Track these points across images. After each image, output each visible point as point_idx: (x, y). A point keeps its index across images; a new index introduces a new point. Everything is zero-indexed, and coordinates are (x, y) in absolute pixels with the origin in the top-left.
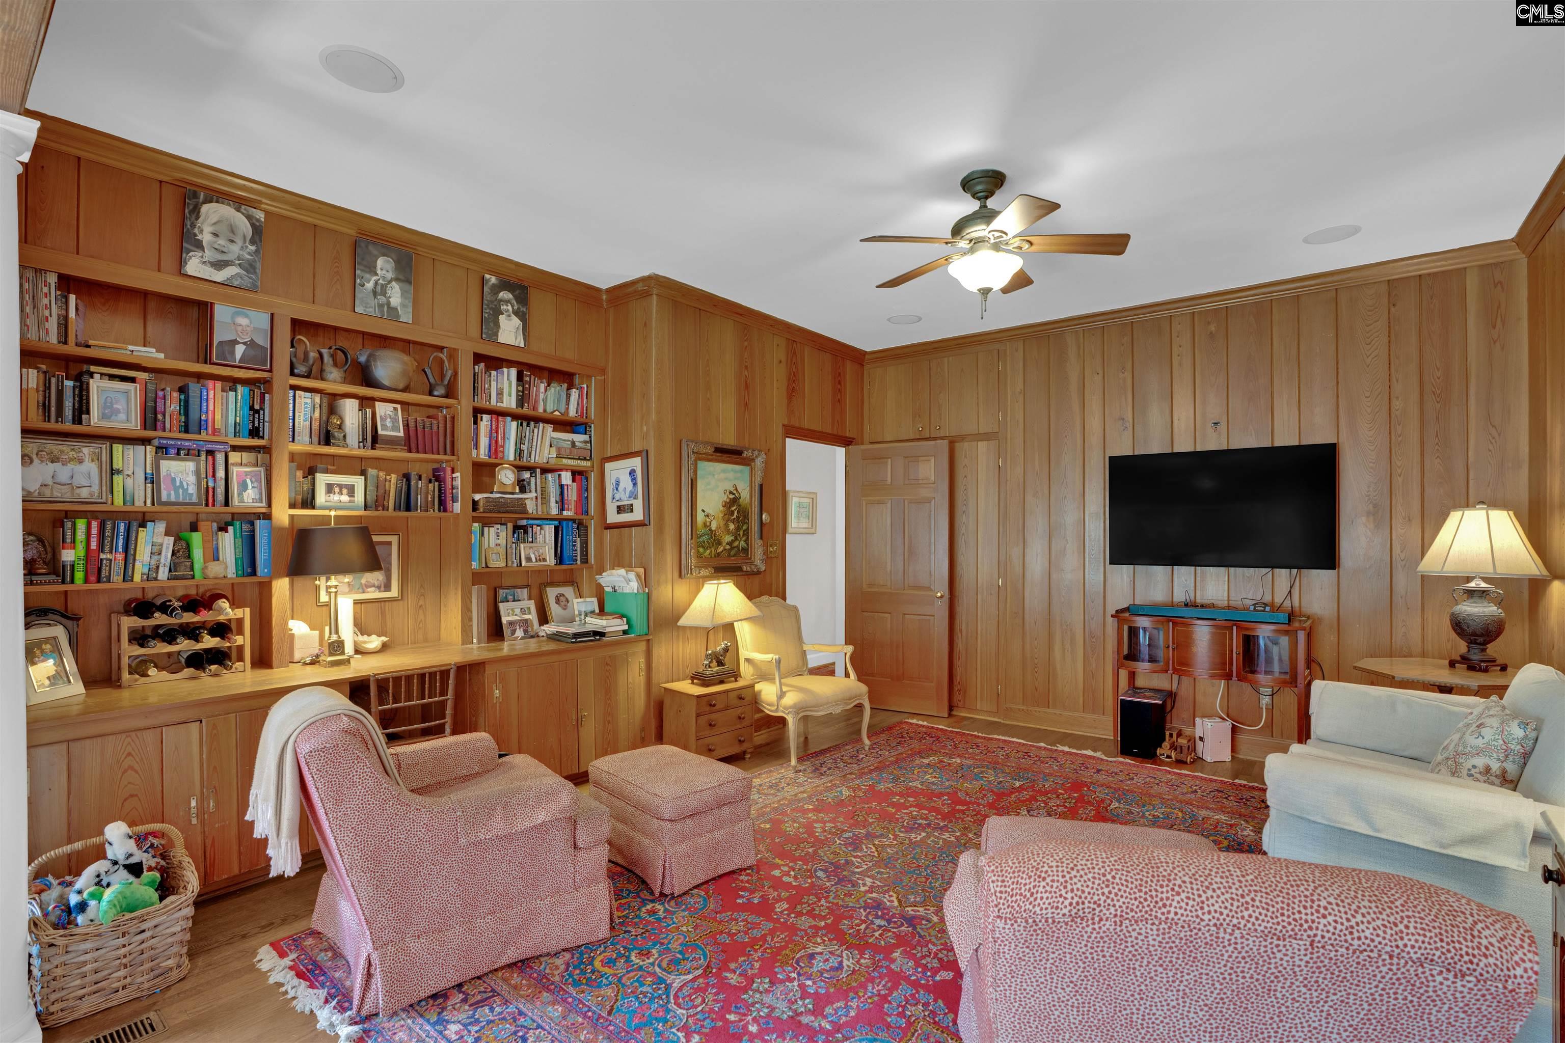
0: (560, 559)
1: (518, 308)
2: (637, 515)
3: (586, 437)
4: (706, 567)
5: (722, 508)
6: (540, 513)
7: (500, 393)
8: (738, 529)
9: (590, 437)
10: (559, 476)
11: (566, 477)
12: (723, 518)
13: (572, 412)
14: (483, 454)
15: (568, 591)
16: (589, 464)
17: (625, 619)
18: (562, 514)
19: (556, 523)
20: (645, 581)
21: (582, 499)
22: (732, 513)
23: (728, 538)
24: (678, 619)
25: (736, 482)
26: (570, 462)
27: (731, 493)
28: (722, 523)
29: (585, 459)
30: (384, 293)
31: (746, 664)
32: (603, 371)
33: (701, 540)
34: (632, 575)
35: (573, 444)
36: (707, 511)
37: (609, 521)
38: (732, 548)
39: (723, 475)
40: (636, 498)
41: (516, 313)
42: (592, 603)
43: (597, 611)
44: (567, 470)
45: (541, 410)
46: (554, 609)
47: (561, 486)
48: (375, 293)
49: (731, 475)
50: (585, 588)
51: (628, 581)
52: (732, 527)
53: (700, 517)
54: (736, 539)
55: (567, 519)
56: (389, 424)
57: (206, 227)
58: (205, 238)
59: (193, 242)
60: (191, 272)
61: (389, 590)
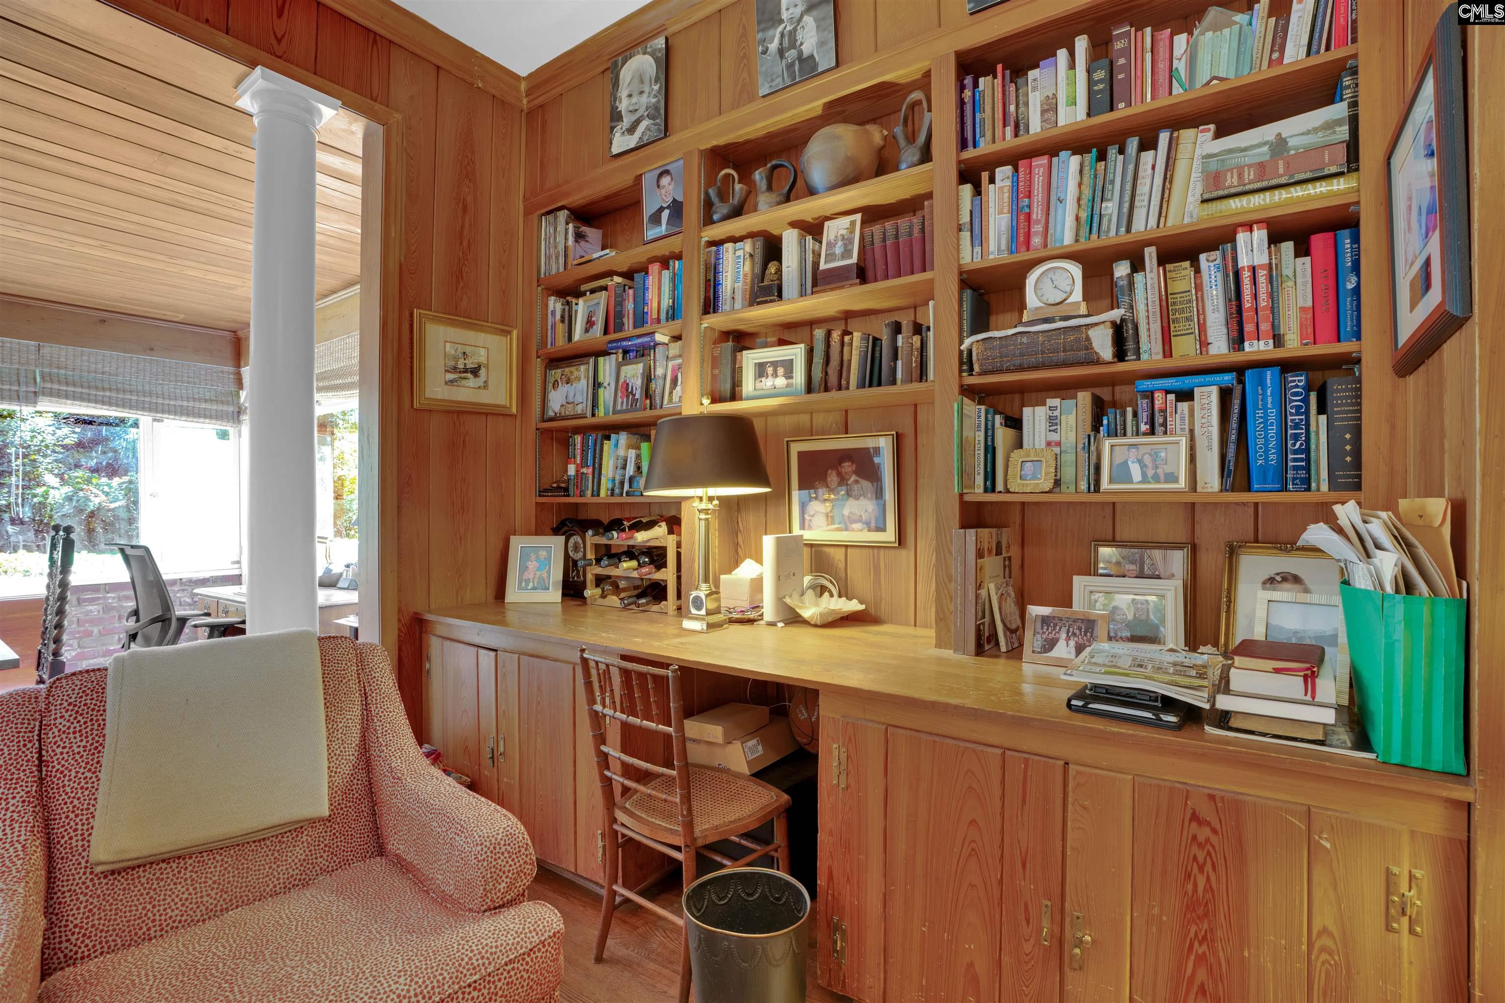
30: (793, 44)
48: (782, 52)
56: (838, 250)
57: (623, 93)
58: (623, 105)
59: (616, 117)
60: (615, 150)
61: (883, 529)
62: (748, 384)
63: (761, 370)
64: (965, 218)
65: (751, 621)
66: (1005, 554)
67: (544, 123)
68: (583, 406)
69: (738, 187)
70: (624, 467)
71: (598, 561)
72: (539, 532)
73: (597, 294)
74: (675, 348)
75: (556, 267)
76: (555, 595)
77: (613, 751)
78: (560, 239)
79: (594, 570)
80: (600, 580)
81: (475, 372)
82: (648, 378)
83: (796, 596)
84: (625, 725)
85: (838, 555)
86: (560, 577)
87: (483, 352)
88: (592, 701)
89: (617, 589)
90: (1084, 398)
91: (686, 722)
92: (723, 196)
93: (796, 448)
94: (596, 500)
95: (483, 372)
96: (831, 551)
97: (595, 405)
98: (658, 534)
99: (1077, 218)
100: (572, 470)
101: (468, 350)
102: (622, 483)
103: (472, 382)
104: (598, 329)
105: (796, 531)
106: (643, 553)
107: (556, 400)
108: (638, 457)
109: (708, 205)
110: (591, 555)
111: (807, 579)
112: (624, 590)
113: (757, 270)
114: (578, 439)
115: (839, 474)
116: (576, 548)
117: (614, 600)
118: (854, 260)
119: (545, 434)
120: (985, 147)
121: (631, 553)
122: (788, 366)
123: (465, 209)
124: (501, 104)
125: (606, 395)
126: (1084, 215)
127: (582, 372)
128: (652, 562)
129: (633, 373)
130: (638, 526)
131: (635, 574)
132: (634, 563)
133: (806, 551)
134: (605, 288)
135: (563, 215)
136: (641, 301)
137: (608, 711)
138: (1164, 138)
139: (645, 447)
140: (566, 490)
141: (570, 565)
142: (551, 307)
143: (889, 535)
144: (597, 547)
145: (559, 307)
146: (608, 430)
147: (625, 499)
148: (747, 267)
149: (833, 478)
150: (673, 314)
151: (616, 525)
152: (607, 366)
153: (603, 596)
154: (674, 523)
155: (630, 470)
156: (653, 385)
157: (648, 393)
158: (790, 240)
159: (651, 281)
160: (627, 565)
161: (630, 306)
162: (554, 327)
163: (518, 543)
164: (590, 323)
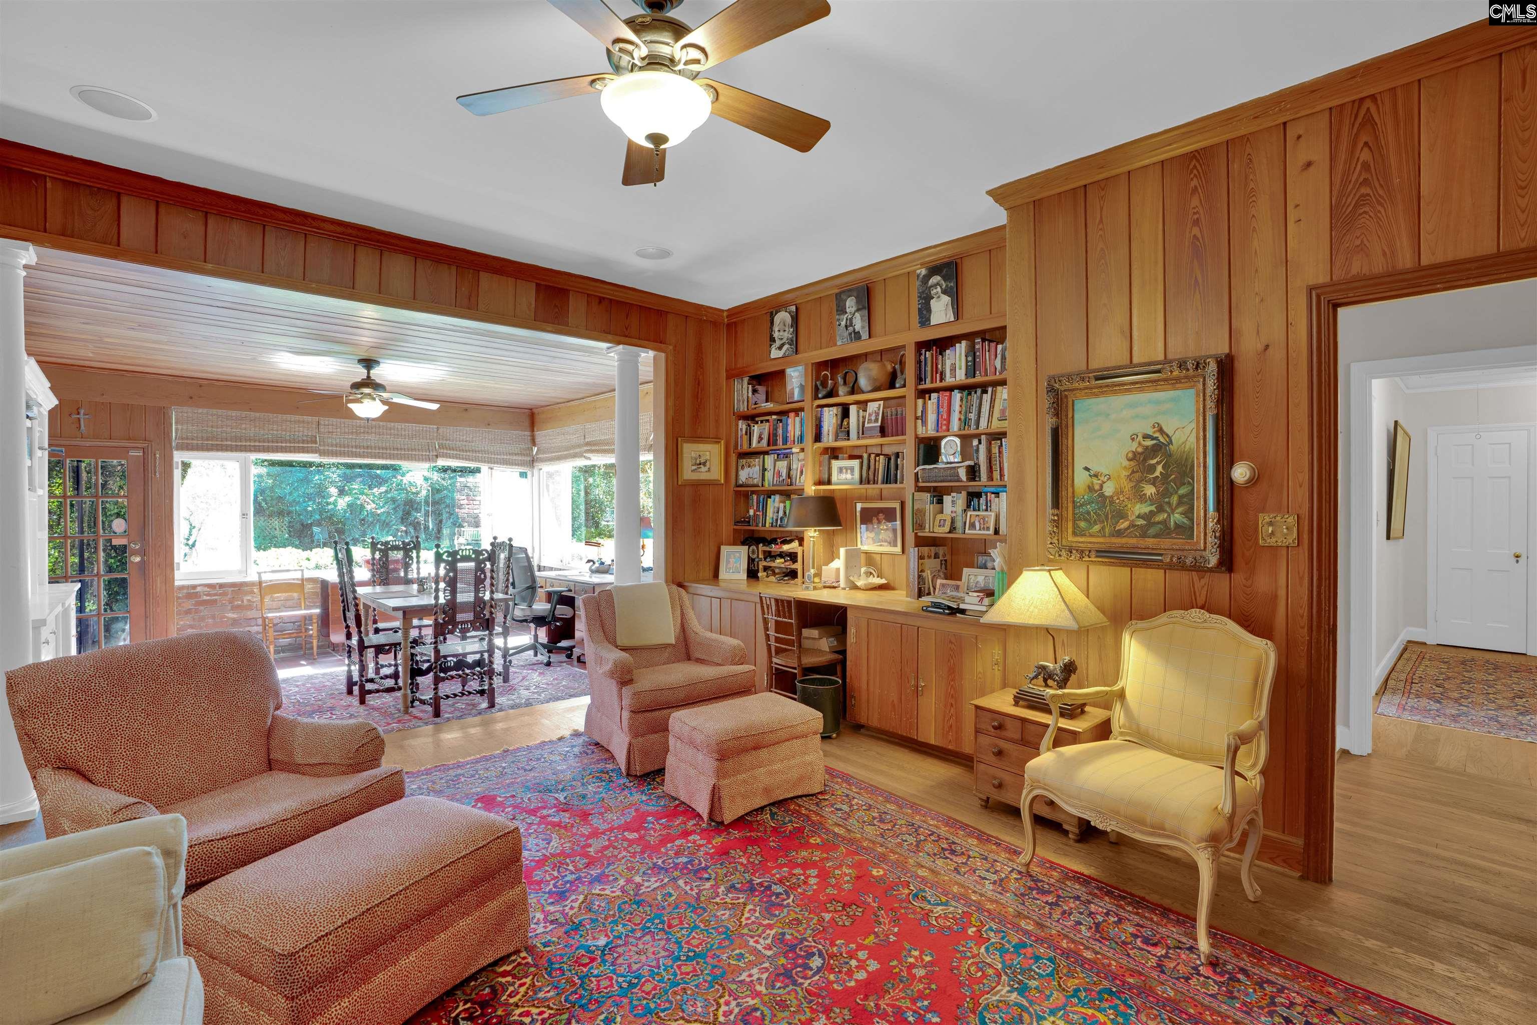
1: (947, 286)
5: (1126, 463)
7: (953, 369)
8: (1165, 494)
12: (1130, 477)
14: (930, 430)
22: (1151, 469)
23: (1142, 508)
25: (1162, 420)
27: (1148, 436)
28: (1128, 485)
30: (851, 325)
33: (1081, 509)
36: (1095, 468)
38: (1150, 524)
39: (1129, 411)
41: (944, 292)
48: (846, 327)
49: (1147, 409)
52: (1151, 490)
53: (1081, 479)
54: (1161, 509)
56: (873, 418)
57: (776, 328)
58: (776, 335)
59: (773, 340)
60: (772, 356)
61: (896, 546)
62: (835, 478)
63: (841, 470)
64: (919, 414)
65: (834, 587)
66: (941, 558)
67: (736, 332)
68: (757, 480)
69: (830, 382)
70: (778, 512)
71: (765, 559)
72: (734, 544)
73: (764, 423)
74: (802, 455)
75: (743, 408)
76: (744, 576)
77: (772, 633)
78: (745, 392)
79: (763, 564)
80: (766, 569)
81: (704, 464)
82: (789, 469)
83: (856, 576)
84: (776, 621)
85: (878, 557)
86: (746, 567)
87: (708, 453)
88: (763, 613)
89: (774, 574)
90: (964, 494)
91: (803, 630)
92: (824, 385)
93: (859, 506)
94: (763, 528)
95: (708, 464)
96: (874, 555)
97: (763, 479)
98: (793, 546)
99: (960, 419)
100: (751, 512)
101: (701, 453)
102: (777, 520)
103: (703, 469)
104: (764, 442)
105: (859, 546)
106: (787, 555)
107: (743, 476)
108: (785, 507)
109: (817, 390)
110: (761, 556)
111: (863, 570)
112: (778, 574)
113: (839, 422)
114: (755, 497)
115: (878, 519)
116: (753, 552)
117: (772, 579)
118: (879, 424)
119: (737, 493)
120: (928, 385)
121: (781, 555)
122: (852, 469)
123: (699, 384)
124: (715, 324)
125: (769, 475)
126: (963, 418)
127: (757, 461)
128: (791, 560)
129: (782, 465)
130: (785, 542)
131: (783, 566)
132: (782, 560)
133: (863, 556)
134: (768, 421)
135: (746, 380)
136: (785, 430)
137: (770, 617)
138: (990, 389)
139: (788, 503)
140: (749, 522)
141: (751, 561)
142: (740, 427)
143: (898, 549)
144: (764, 552)
145: (744, 427)
146: (770, 494)
147: (778, 529)
148: (834, 420)
149: (875, 520)
150: (801, 439)
151: (774, 541)
152: (769, 460)
153: (767, 577)
154: (801, 541)
155: (781, 514)
156: (792, 472)
157: (789, 476)
158: (853, 409)
159: (790, 421)
160: (779, 561)
161: (780, 431)
162: (741, 437)
163: (725, 550)
164: (760, 439)
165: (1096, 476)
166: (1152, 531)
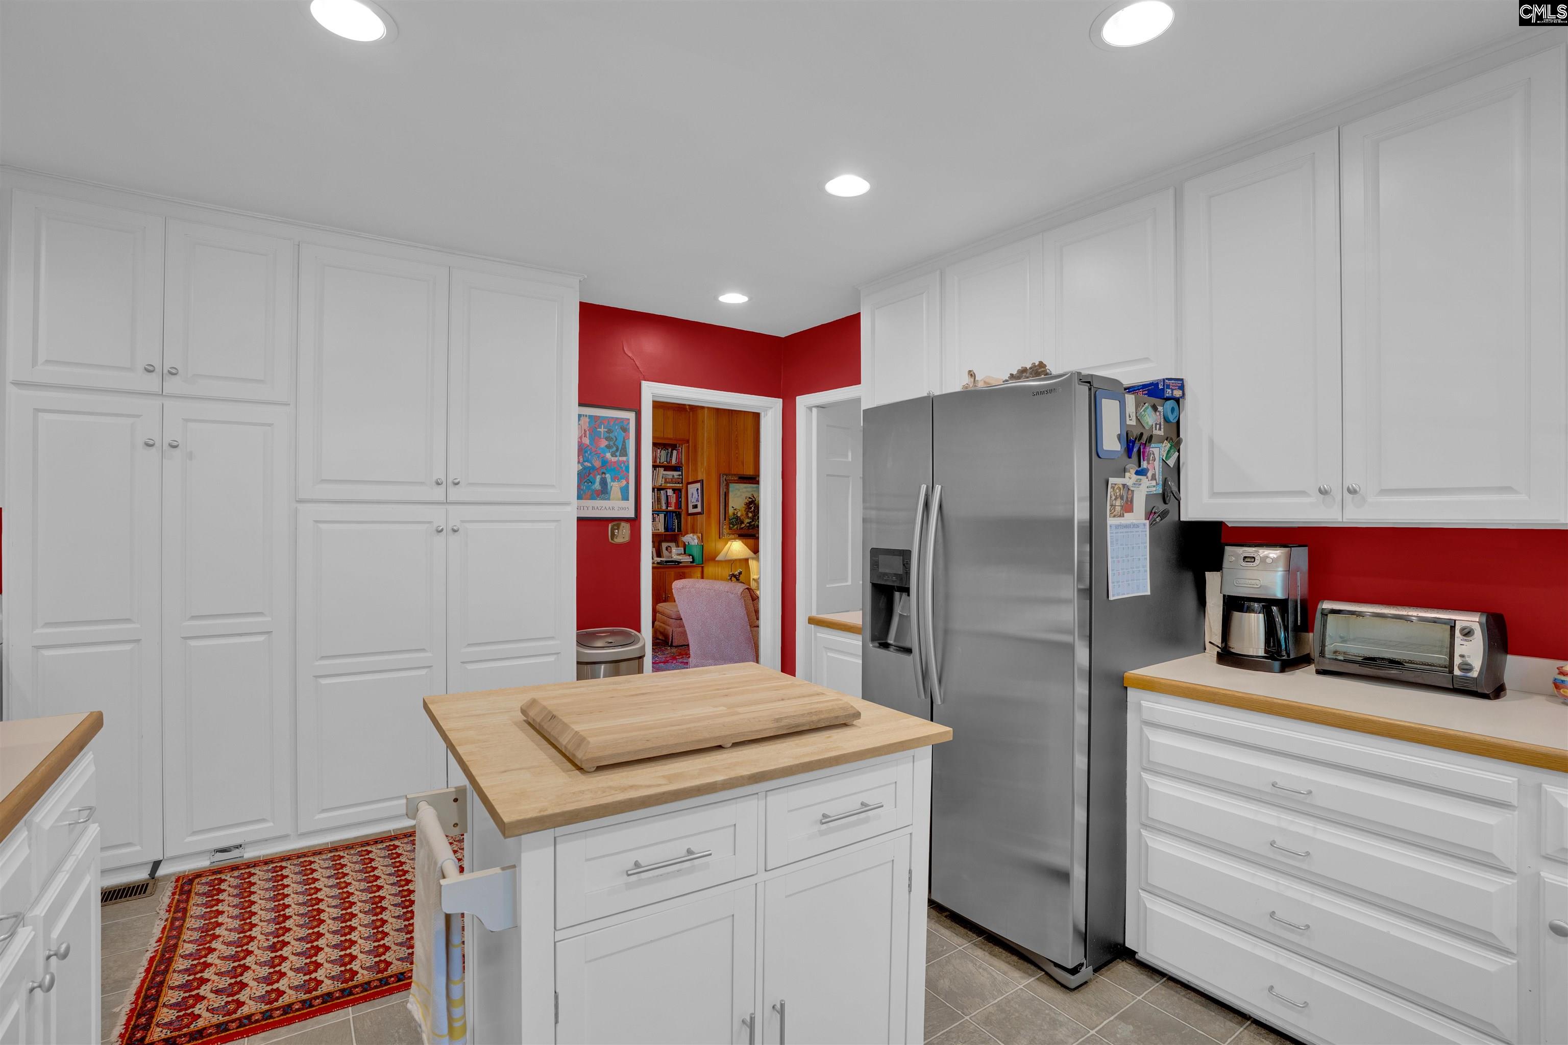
0: (666, 529)
2: (699, 510)
3: (680, 473)
4: (733, 534)
5: (744, 506)
6: (656, 508)
8: (754, 516)
9: (682, 473)
10: (666, 491)
11: (670, 492)
12: (745, 511)
13: (674, 462)
15: (672, 545)
16: (681, 485)
17: (691, 557)
18: (667, 509)
19: (665, 513)
20: (702, 539)
21: (678, 504)
22: (751, 508)
23: (748, 521)
24: (716, 558)
25: (753, 493)
26: (671, 485)
27: (749, 498)
28: (744, 513)
29: (679, 483)
31: (753, 582)
32: (688, 442)
33: (731, 521)
34: (695, 537)
35: (673, 476)
36: (735, 507)
37: (689, 512)
38: (750, 525)
39: (745, 490)
40: (699, 501)
42: (681, 550)
43: (683, 553)
44: (670, 489)
45: (658, 462)
46: (665, 552)
47: (667, 496)
49: (749, 490)
50: (680, 544)
51: (693, 539)
52: (750, 515)
53: (731, 511)
54: (753, 521)
55: (670, 512)
165: (735, 510)
166: (751, 528)
